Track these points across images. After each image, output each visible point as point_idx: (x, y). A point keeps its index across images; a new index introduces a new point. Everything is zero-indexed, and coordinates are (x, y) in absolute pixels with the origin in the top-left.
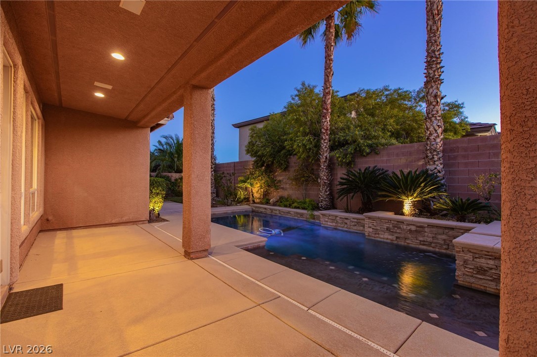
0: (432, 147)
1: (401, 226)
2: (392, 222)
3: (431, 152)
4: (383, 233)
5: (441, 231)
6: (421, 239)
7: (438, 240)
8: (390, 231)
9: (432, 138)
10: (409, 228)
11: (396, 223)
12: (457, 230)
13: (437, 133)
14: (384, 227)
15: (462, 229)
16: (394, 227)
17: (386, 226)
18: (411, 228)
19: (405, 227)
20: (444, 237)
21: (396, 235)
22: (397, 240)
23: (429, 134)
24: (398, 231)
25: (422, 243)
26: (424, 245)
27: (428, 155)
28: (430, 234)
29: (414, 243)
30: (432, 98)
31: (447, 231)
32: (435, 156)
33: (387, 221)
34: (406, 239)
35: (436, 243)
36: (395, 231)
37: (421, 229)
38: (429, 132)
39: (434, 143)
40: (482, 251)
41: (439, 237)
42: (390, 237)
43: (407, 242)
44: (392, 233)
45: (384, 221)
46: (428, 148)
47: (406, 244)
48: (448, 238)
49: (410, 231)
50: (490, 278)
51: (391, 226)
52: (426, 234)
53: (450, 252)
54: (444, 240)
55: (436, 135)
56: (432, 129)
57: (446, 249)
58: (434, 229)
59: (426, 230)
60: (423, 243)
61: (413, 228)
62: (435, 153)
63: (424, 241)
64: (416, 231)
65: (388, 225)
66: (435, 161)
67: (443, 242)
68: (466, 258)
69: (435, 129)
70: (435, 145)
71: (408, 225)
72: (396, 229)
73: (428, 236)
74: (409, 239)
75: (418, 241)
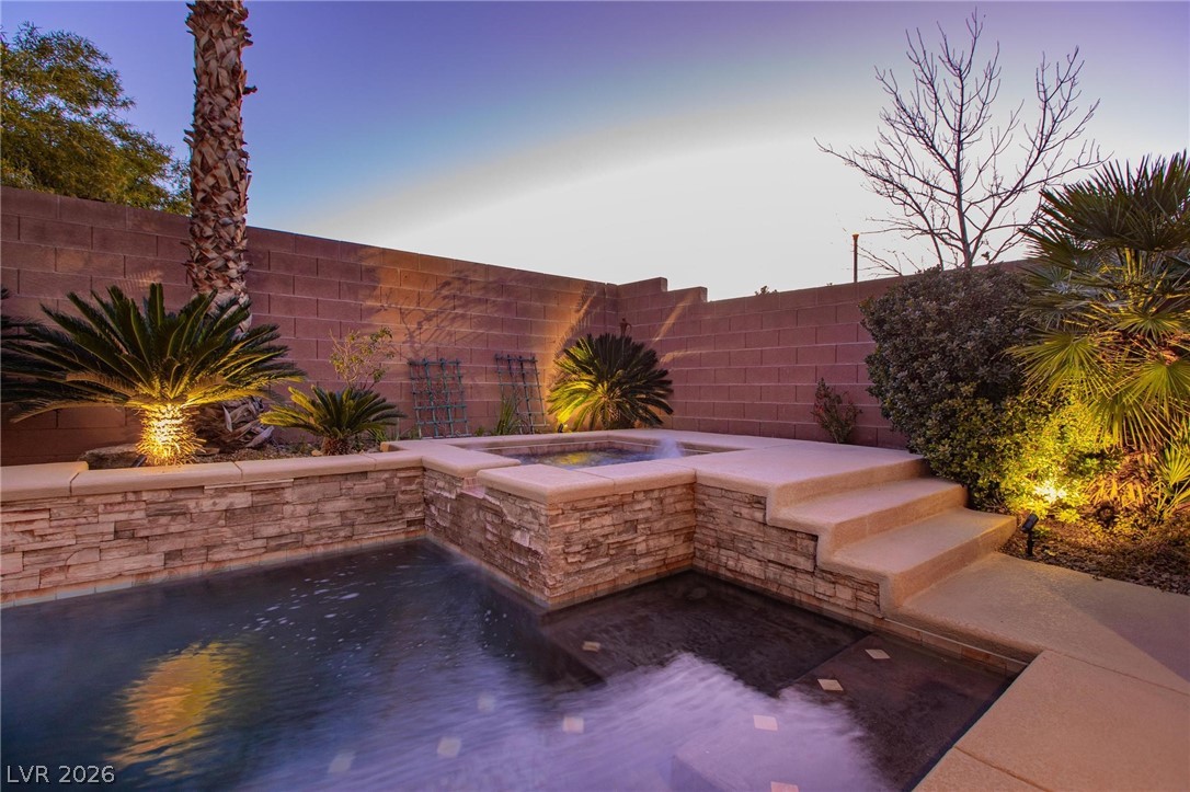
0: (223, 233)
1: (192, 505)
2: (145, 496)
3: (217, 248)
4: (95, 556)
5: (332, 488)
6: (272, 530)
7: (324, 519)
8: (133, 537)
9: (222, 201)
10: (223, 503)
11: (165, 495)
12: (374, 475)
13: (238, 192)
14: (100, 528)
15: (386, 471)
16: (153, 516)
17: (107, 523)
18: (231, 504)
19: (206, 504)
20: (342, 504)
21: (166, 546)
22: (171, 564)
23: (213, 187)
24: (174, 528)
25: (273, 543)
26: (279, 548)
27: (210, 256)
28: (299, 508)
29: (244, 554)
30: (224, 73)
31: (349, 484)
32: (231, 264)
33: (119, 498)
34: (209, 548)
35: (318, 530)
36: (159, 531)
37: (270, 497)
38: (211, 181)
39: (227, 220)
40: (595, 498)
41: (329, 507)
42: (136, 563)
43: (217, 557)
44: (142, 545)
45: (99, 500)
46: (209, 232)
47: (208, 568)
48: (353, 503)
49: (230, 514)
50: (606, 560)
51: (139, 515)
52: (288, 509)
53: (356, 545)
54: (342, 513)
55: (234, 196)
56: (221, 172)
57: (348, 538)
58: (313, 488)
59: (288, 495)
60: (277, 543)
61: (241, 500)
62: (231, 254)
63: (280, 536)
64: (252, 508)
65: (123, 517)
66: (232, 280)
67: (337, 522)
68: (568, 529)
69: (231, 177)
70: (232, 228)
71: (222, 492)
72: (164, 520)
73: (294, 515)
74: (224, 544)
75: (259, 543)
